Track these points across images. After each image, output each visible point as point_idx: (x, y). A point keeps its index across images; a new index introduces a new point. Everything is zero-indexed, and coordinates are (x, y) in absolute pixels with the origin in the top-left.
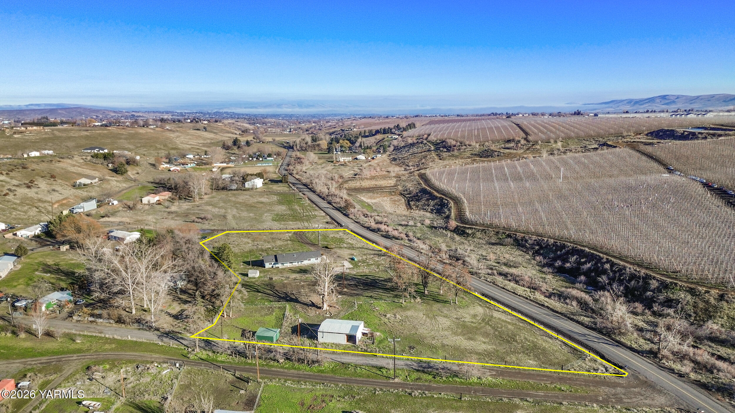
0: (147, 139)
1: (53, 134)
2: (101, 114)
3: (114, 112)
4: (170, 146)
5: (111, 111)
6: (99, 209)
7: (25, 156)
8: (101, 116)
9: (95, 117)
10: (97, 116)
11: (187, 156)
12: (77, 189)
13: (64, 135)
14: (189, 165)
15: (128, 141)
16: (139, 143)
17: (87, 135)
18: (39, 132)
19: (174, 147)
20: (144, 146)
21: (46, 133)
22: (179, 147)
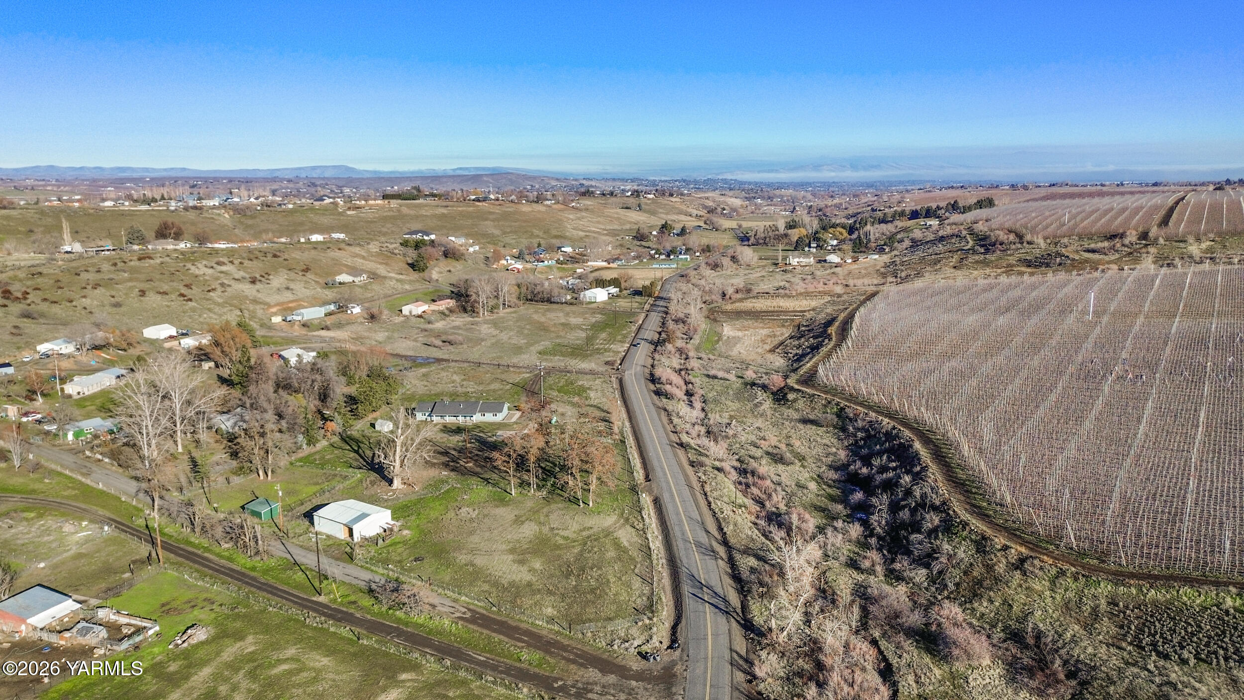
0: (525, 221)
1: (399, 211)
2: (539, 183)
3: (557, 180)
4: (554, 232)
5: (552, 178)
6: (326, 319)
7: (302, 240)
8: (537, 186)
9: (529, 187)
10: (532, 186)
11: (563, 249)
12: (330, 288)
13: (412, 212)
14: (546, 262)
15: (496, 223)
16: (511, 226)
17: (443, 214)
18: (382, 207)
19: (559, 234)
20: (515, 232)
21: (391, 210)
22: (567, 234)
